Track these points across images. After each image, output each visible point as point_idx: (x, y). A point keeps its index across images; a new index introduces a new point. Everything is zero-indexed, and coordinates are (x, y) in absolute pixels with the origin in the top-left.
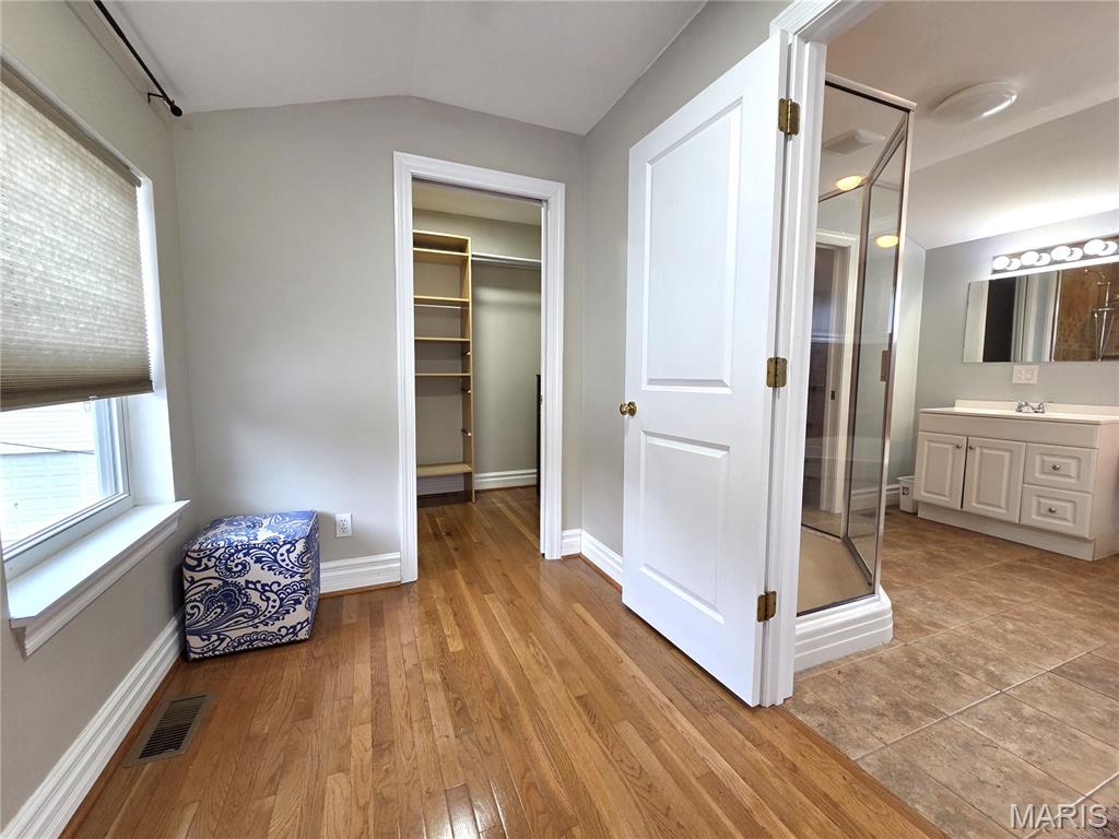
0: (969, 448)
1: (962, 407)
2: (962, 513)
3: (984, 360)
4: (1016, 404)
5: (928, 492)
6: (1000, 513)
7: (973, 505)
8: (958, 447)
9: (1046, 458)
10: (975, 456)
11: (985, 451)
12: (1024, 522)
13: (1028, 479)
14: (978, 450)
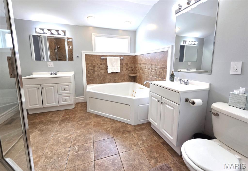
0: (42, 88)
1: (35, 75)
2: (44, 108)
3: (36, 60)
4: (50, 72)
5: (31, 105)
6: (54, 104)
7: (46, 105)
8: (38, 88)
9: (62, 87)
10: (44, 91)
11: (46, 88)
12: (60, 105)
13: (59, 94)
14: (44, 88)
